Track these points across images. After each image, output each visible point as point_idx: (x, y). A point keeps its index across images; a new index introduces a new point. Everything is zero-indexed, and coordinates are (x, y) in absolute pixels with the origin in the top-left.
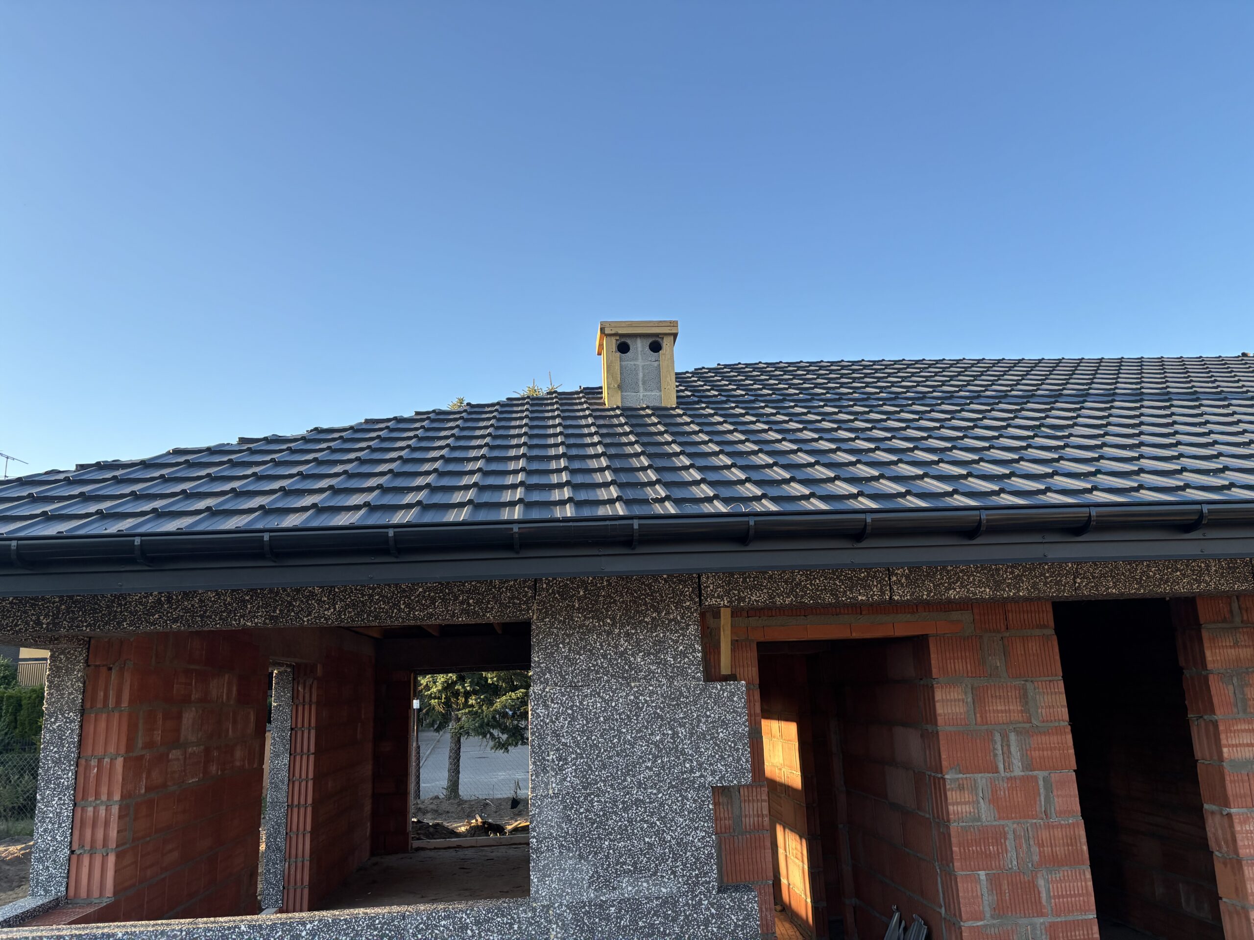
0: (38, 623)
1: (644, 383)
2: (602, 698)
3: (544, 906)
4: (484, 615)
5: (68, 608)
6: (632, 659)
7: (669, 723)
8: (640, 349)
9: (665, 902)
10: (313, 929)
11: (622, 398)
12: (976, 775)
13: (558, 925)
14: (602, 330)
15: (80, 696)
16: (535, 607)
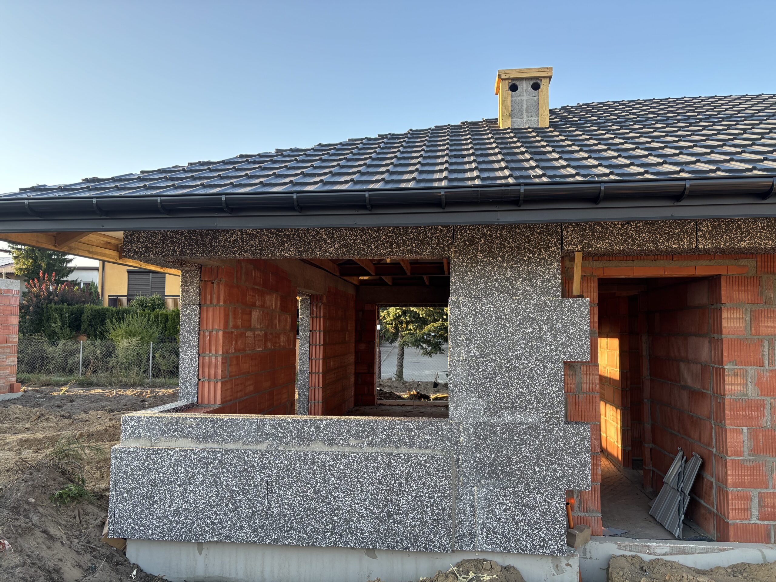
0: (174, 251)
1: (527, 112)
2: (494, 305)
3: (456, 423)
4: (421, 253)
5: (189, 243)
6: (514, 282)
7: (537, 322)
8: (525, 88)
9: (531, 427)
10: (327, 424)
11: (512, 122)
12: (747, 367)
13: (465, 434)
14: (500, 76)
15: (198, 297)
16: (453, 249)
